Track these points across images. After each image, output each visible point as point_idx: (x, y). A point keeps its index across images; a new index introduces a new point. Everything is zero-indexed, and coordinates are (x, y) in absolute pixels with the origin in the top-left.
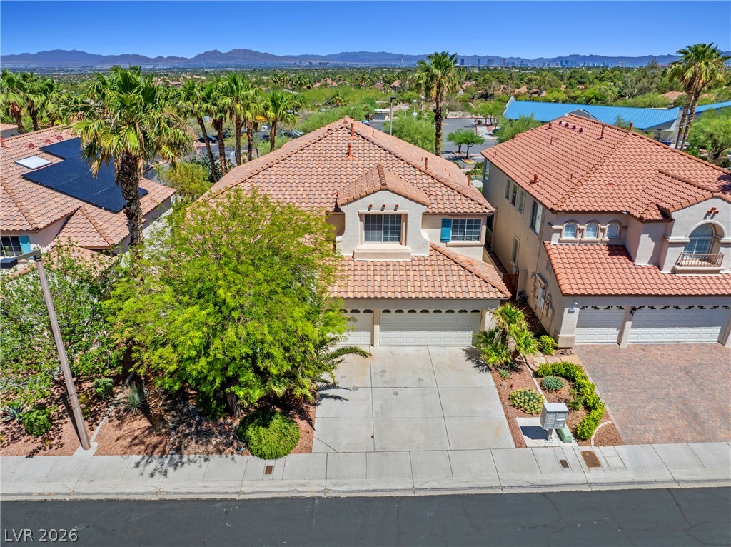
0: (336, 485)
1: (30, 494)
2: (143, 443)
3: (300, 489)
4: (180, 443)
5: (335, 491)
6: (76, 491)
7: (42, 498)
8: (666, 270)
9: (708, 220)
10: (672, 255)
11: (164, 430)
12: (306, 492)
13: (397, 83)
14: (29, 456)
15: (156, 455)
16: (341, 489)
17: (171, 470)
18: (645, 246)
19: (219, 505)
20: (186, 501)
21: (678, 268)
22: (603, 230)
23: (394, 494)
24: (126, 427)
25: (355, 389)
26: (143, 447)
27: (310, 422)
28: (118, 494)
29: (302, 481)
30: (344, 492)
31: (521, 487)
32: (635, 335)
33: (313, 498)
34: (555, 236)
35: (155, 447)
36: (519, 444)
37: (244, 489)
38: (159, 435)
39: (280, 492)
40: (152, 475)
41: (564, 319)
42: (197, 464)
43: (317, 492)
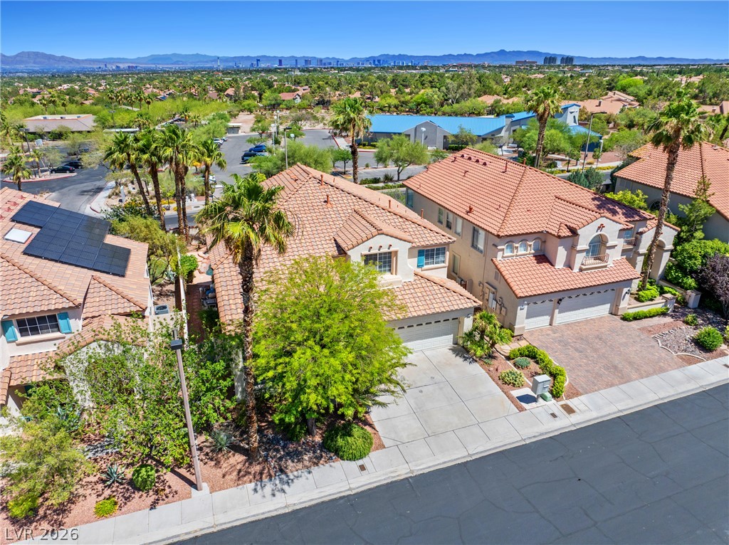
0: (416, 466)
1: (178, 536)
2: (250, 473)
3: (393, 475)
4: (279, 465)
5: (418, 470)
6: (217, 523)
7: (191, 536)
8: (576, 270)
9: (599, 233)
10: (579, 259)
11: (261, 459)
12: (398, 476)
13: (230, 91)
14: (151, 509)
15: (265, 480)
16: (421, 467)
17: (285, 487)
18: (561, 254)
19: (342, 501)
20: (310, 507)
21: (584, 267)
22: (530, 246)
23: (459, 462)
24: (224, 465)
26: (251, 477)
27: (371, 425)
28: (254, 516)
29: (392, 469)
30: (424, 469)
31: (535, 437)
32: (561, 318)
33: (407, 479)
34: (500, 254)
35: (261, 473)
36: (521, 409)
37: (352, 486)
38: (259, 464)
39: (380, 481)
40: (274, 495)
41: (518, 314)
42: (304, 478)
43: (406, 474)
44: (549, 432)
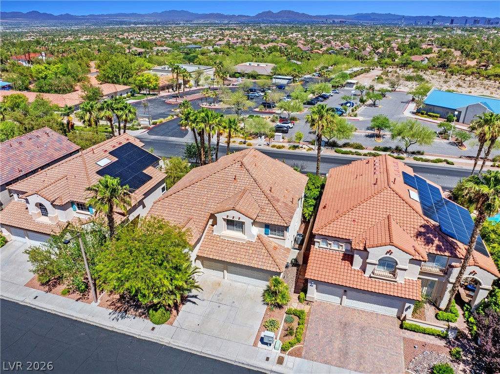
0: (174, 342)
1: (73, 316)
2: (115, 305)
3: (160, 340)
4: (128, 308)
5: (172, 344)
6: (87, 319)
7: (76, 319)
8: (367, 275)
9: (388, 255)
10: (369, 268)
11: (123, 302)
12: (162, 342)
14: (77, 301)
15: (118, 311)
16: (175, 344)
17: (120, 319)
18: (358, 260)
19: (130, 338)
20: (120, 333)
21: (372, 275)
22: (342, 246)
23: (192, 352)
24: (111, 297)
25: (203, 300)
26: (114, 307)
27: (178, 311)
28: (100, 324)
29: (162, 337)
30: (175, 345)
31: (243, 364)
33: (163, 345)
34: (317, 244)
35: (118, 308)
36: (255, 345)
37: (141, 334)
38: (121, 303)
39: (153, 339)
40: (113, 320)
41: (308, 288)
42: (130, 319)
43: (166, 343)
44: (253, 366)
